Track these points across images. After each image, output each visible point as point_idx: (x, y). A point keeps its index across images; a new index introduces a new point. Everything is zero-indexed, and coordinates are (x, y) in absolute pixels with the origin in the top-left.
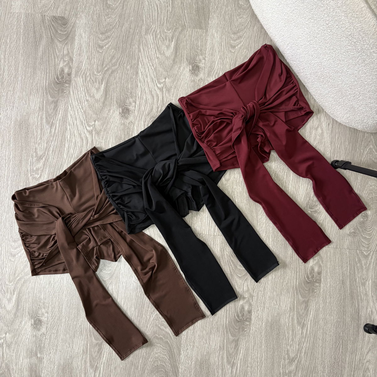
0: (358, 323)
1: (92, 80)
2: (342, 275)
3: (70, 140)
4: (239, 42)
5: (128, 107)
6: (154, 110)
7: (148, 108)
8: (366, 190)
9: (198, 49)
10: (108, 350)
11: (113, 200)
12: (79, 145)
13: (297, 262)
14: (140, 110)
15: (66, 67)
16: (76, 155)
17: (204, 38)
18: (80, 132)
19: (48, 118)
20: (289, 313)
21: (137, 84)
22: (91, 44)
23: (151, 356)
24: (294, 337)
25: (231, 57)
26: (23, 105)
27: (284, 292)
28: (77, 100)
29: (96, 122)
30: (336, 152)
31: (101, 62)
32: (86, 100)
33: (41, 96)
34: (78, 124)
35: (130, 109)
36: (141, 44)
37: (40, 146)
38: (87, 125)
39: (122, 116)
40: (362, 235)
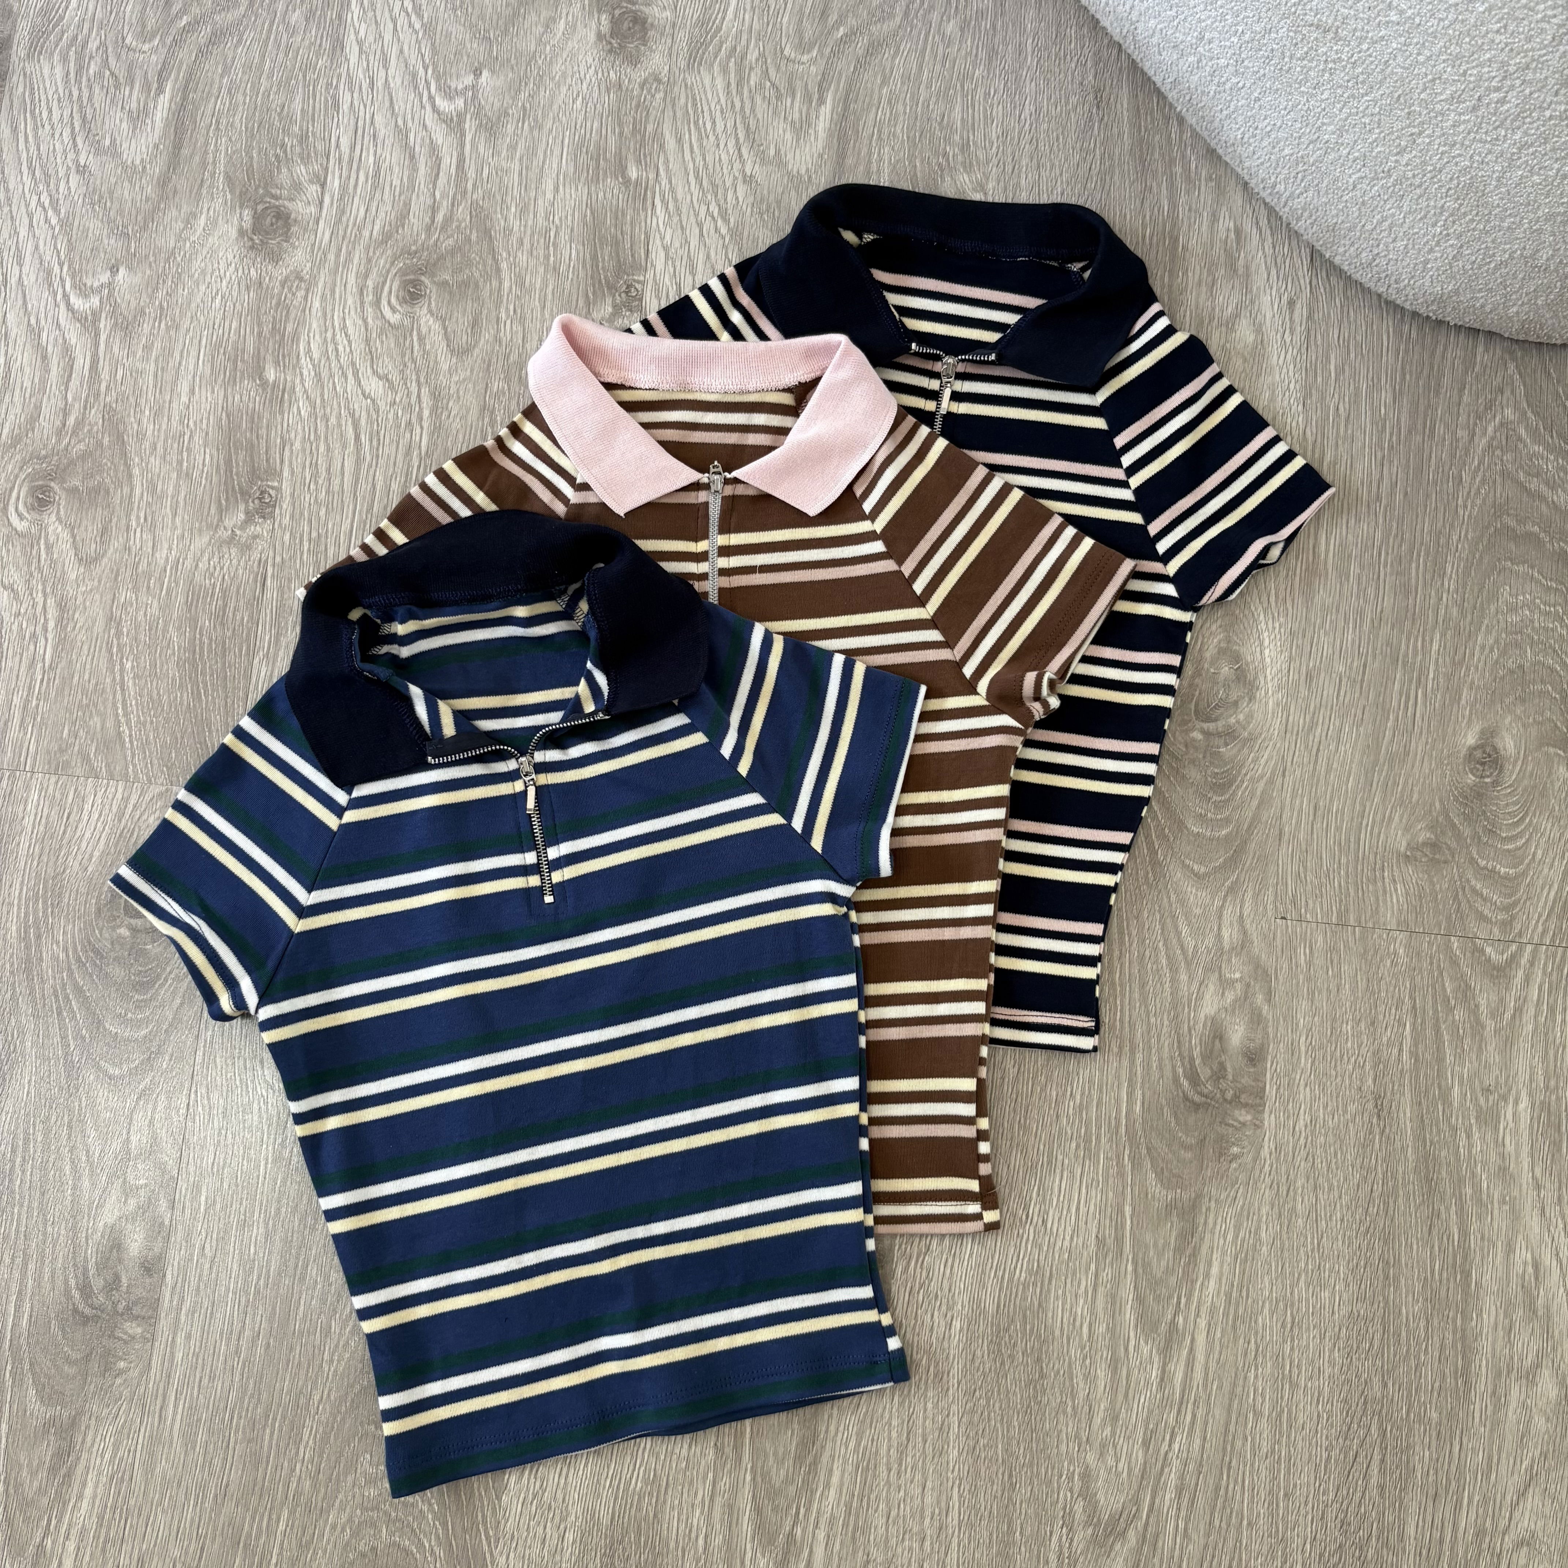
0: (1463, 1330)
1: (112, 74)
2: (1375, 1066)
7: (382, 209)
8: (1488, 631)
10: (107, 1456)
12: (27, 384)
13: (1136, 995)
14: (344, 219)
18: (33, 321)
20: (1093, 1266)
21: (334, 97)
23: (340, 1497)
24: (1120, 1397)
27: (1065, 1155)
29: (122, 271)
30: (1332, 442)
32: (78, 166)
35: (293, 216)
38: (74, 286)
39: (252, 248)
40: (1472, 861)
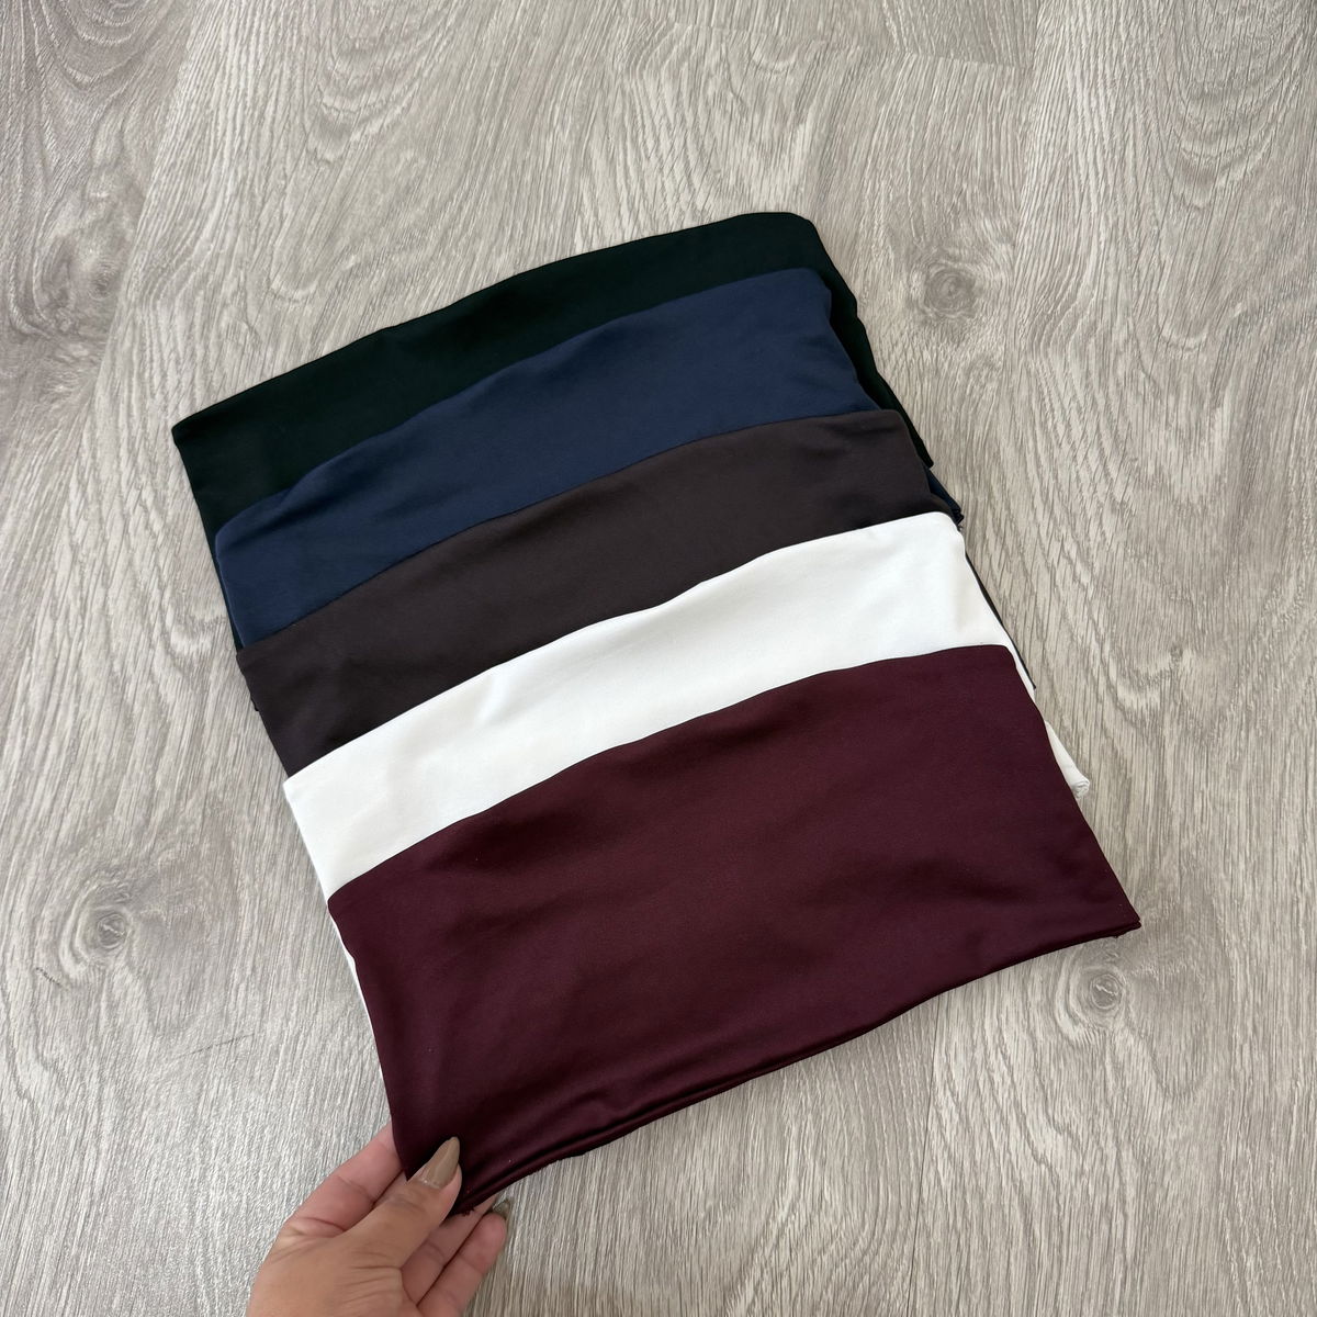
3: (41, 718)
4: (1238, 152)
9: (965, 175)
15: (91, 234)
16: (65, 827)
17: (1008, 116)
22: (270, 109)
25: (1189, 236)
28: (130, 452)
31: (326, 218)
34: (117, 608)
36: (599, 127)
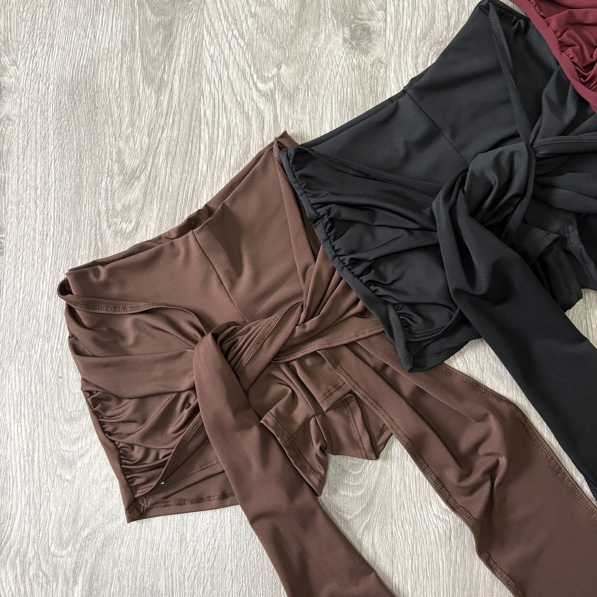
5: (367, 22)
6: (440, 24)
11: (353, 273)
19: (150, 68)
26: (78, 40)
33: (126, 13)
37: (131, 144)
